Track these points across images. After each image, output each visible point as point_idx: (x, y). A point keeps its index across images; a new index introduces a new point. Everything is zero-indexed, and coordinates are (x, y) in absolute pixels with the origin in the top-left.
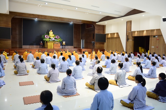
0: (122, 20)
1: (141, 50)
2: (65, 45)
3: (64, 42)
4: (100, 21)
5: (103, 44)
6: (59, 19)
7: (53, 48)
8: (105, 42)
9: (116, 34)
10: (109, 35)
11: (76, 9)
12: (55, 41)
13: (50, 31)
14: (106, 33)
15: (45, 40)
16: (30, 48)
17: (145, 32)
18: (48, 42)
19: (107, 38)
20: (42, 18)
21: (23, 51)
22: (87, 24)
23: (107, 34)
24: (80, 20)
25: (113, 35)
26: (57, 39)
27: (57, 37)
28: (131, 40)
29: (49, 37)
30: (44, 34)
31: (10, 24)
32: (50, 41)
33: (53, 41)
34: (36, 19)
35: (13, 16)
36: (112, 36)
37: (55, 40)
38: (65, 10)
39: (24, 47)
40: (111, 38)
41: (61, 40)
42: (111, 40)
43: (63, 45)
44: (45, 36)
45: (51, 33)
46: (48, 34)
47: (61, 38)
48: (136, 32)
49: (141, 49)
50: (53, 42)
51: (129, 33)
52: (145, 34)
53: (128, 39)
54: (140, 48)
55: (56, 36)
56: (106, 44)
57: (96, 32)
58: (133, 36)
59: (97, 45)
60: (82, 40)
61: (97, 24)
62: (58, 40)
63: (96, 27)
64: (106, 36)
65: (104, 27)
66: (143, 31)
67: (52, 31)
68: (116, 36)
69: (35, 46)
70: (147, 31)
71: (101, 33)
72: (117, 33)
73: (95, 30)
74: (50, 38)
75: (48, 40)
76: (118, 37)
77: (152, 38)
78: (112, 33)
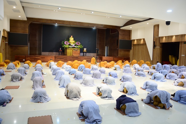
0: (148, 24)
1: (172, 59)
2: (86, 52)
3: (85, 49)
4: (124, 26)
5: (129, 51)
6: (78, 24)
7: (72, 55)
8: (131, 49)
9: (142, 40)
10: (136, 41)
11: (92, 12)
12: (75, 48)
13: (71, 37)
14: (132, 38)
15: (65, 47)
16: (50, 54)
17: (174, 37)
18: (67, 48)
19: (133, 45)
20: (60, 23)
21: (39, 58)
22: (111, 29)
23: (133, 40)
24: (102, 25)
25: (139, 41)
26: (77, 45)
27: (78, 43)
28: (158, 47)
29: (68, 44)
30: (64, 41)
31: (28, 30)
32: (70, 47)
33: (73, 47)
34: (56, 25)
35: (30, 22)
36: (138, 43)
37: (75, 46)
38: (83, 14)
39: (43, 53)
40: (138, 44)
41: (81, 47)
42: (137, 47)
43: (84, 52)
44: (65, 42)
45: (72, 39)
46: (68, 40)
47: (82, 44)
48: (164, 38)
49: (172, 57)
50: (73, 49)
51: (156, 39)
52: (174, 40)
53: (154, 46)
54: (170, 56)
55: (77, 43)
56: (131, 51)
57: (120, 38)
58: (161, 42)
59: (121, 53)
60: (106, 47)
61: (121, 28)
62: (79, 47)
63: (120, 33)
64: (132, 42)
65: (129, 32)
66: (172, 37)
67: (73, 37)
68: (142, 42)
69: (54, 53)
70: (176, 36)
71: (126, 39)
72: (144, 39)
73: (119, 36)
74: (70, 45)
75: (67, 46)
76: (145, 44)
77: (182, 44)
78: (138, 39)
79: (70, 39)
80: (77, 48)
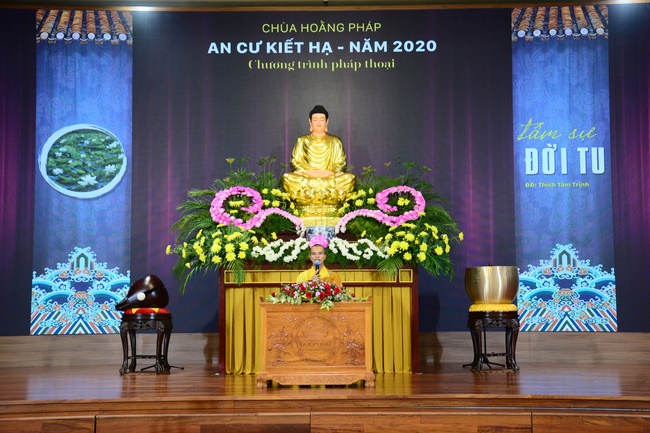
27: (392, 199)
29: (263, 215)
44: (222, 196)
45: (317, 158)
55: (382, 196)
79: (298, 154)
80: (364, 264)
